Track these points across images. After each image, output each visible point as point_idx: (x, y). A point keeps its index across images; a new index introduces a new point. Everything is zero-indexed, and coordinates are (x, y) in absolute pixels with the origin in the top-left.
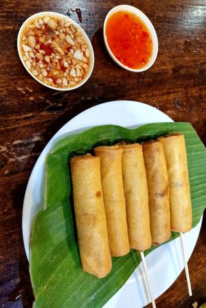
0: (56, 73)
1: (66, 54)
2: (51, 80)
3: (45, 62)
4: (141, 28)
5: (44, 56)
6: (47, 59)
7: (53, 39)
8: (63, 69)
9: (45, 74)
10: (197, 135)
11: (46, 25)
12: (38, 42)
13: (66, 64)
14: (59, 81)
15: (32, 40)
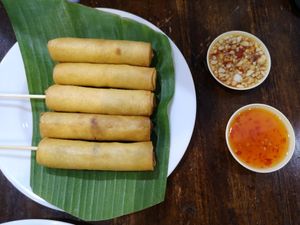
0: (221, 56)
1: (237, 68)
2: (215, 51)
3: (230, 50)
4: (275, 157)
5: (235, 50)
6: (232, 52)
7: (249, 60)
8: (225, 63)
9: (221, 48)
10: (146, 207)
11: (259, 56)
12: (245, 48)
13: (229, 66)
14: (215, 57)
15: (246, 44)
